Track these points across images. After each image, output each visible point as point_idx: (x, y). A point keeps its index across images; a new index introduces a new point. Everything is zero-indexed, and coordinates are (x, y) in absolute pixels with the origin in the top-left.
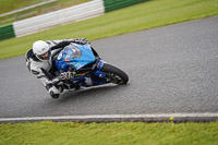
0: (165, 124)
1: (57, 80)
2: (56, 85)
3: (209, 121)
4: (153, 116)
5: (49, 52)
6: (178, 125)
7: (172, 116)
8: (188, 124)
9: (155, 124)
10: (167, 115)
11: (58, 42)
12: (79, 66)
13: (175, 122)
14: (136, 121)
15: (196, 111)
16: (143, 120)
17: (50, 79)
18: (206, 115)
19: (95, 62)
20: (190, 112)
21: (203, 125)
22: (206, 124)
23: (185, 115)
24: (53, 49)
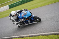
0: (27, 38)
1: (19, 22)
3: (38, 36)
4: (23, 36)
5: (16, 14)
6: (30, 38)
7: (28, 35)
8: (33, 37)
9: (24, 38)
10: (27, 35)
11: (19, 11)
12: (27, 17)
13: (29, 37)
14: (19, 37)
15: (35, 33)
16: (21, 37)
18: (38, 34)
20: (33, 34)
21: (37, 37)
22: (38, 37)
23: (32, 35)
24: (17, 13)
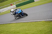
2: (15, 16)
17: (14, 15)
19: (22, 12)
